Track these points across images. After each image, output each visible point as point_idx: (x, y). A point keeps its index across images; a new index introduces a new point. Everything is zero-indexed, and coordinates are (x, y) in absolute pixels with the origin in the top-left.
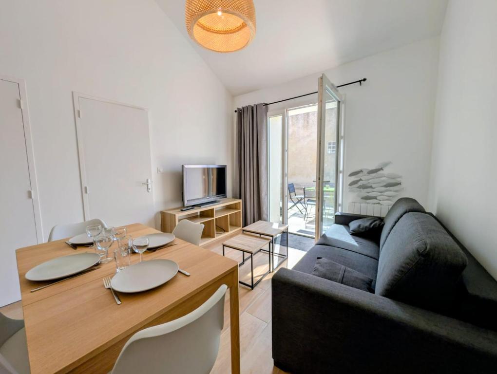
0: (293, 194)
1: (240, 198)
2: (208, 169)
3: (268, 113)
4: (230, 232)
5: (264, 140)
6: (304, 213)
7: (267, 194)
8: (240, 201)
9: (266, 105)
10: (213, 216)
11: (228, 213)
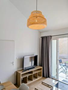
0: (61, 64)
1: (42, 66)
2: (32, 57)
3: (52, 39)
4: (38, 78)
5: (50, 47)
6: (66, 71)
7: (51, 66)
8: (42, 67)
9: (51, 36)
10: (32, 73)
11: (38, 72)
